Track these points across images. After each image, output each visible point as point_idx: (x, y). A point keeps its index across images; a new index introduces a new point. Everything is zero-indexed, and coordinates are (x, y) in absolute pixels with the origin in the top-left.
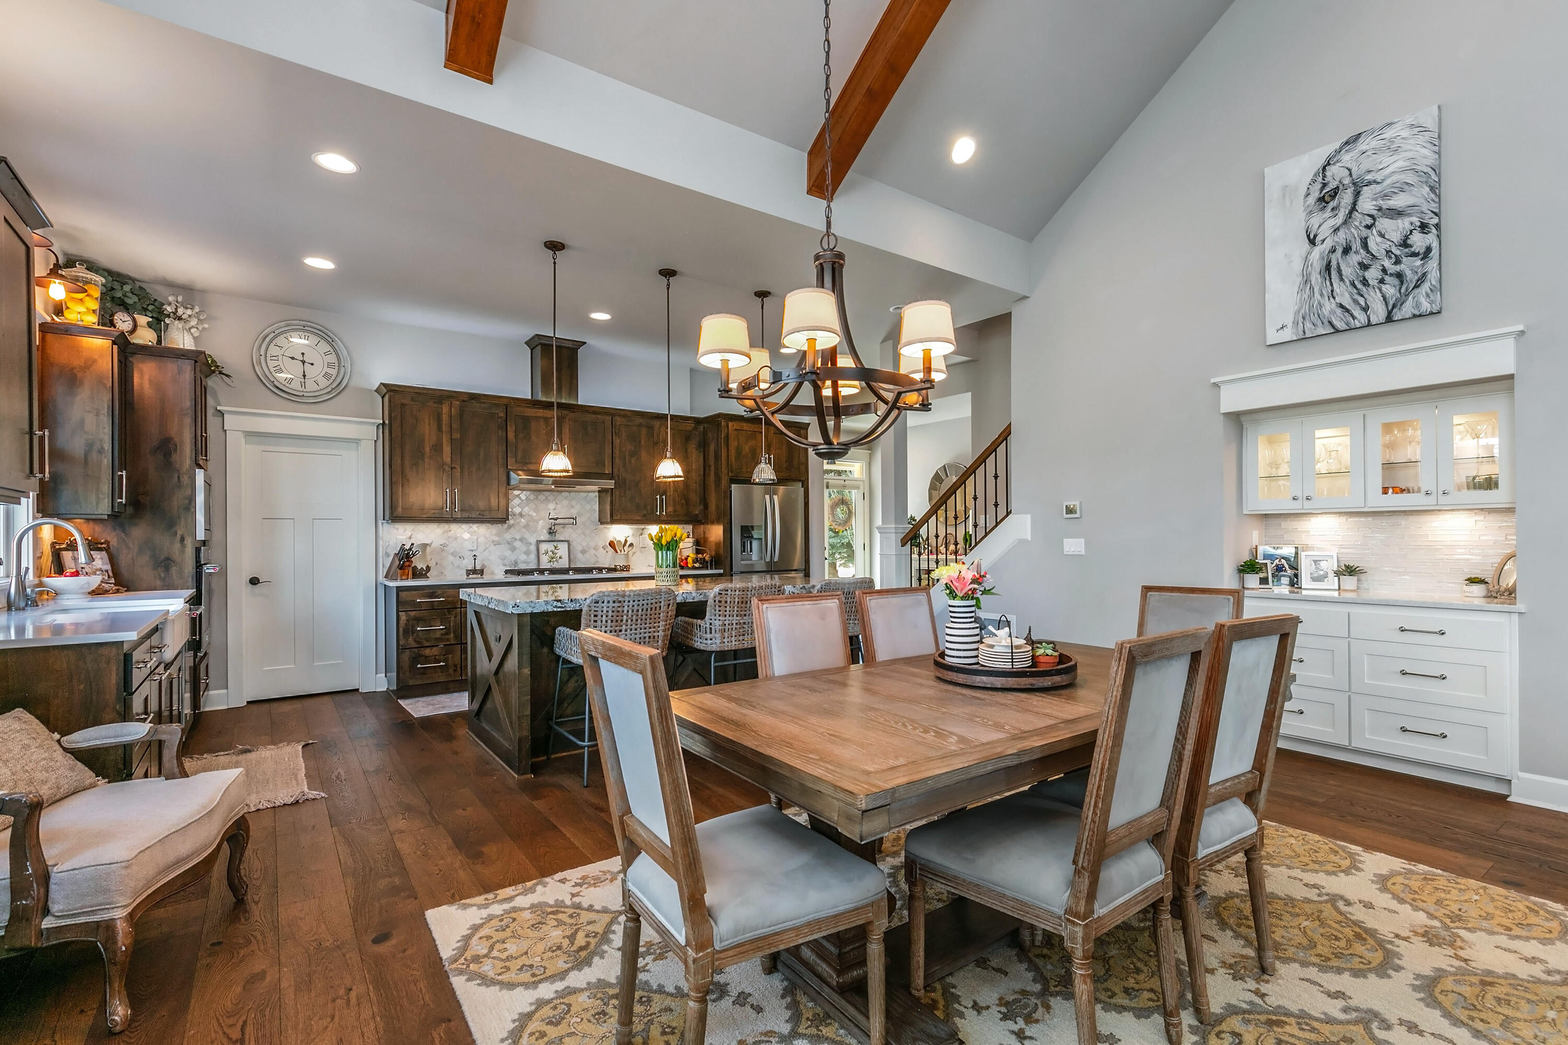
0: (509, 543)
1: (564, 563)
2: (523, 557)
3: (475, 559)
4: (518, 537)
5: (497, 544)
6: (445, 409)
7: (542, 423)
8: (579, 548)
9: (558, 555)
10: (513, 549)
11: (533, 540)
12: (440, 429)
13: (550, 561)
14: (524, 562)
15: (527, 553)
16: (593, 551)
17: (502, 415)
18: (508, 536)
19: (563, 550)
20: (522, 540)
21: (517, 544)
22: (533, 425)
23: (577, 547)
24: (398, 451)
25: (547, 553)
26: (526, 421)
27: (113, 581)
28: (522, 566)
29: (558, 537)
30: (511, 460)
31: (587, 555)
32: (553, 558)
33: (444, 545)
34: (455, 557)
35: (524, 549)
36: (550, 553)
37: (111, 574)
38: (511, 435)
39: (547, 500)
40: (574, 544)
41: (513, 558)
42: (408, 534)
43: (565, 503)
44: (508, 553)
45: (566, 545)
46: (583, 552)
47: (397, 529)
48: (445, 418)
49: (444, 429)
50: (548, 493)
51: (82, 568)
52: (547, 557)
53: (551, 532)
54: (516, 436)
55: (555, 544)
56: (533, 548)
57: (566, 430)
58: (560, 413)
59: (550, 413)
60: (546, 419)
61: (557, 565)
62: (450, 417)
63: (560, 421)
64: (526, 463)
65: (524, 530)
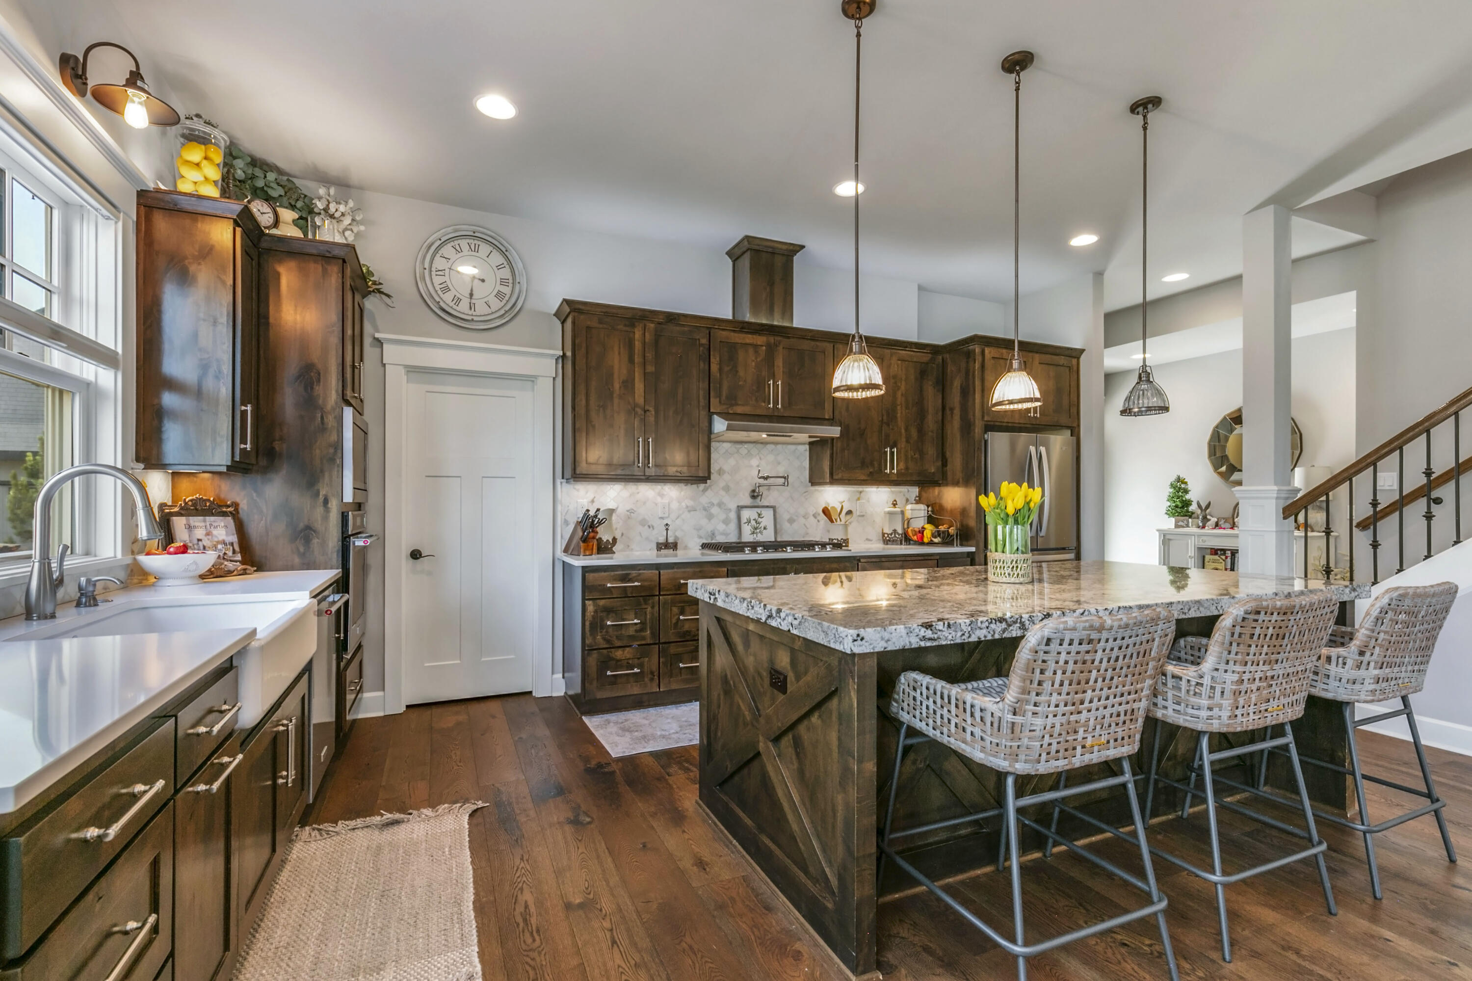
0: (705, 509)
1: (768, 536)
2: (721, 527)
3: (667, 529)
4: (715, 502)
5: (691, 510)
6: (638, 334)
7: (751, 351)
8: (786, 516)
9: (762, 525)
10: (710, 517)
11: (733, 506)
12: (631, 360)
13: (753, 533)
14: (723, 534)
15: (726, 522)
16: (802, 520)
17: (704, 341)
18: (704, 500)
19: (767, 518)
20: (720, 505)
21: (715, 510)
22: (741, 355)
23: (784, 515)
24: (582, 388)
25: (749, 522)
26: (733, 348)
27: (239, 557)
28: (720, 539)
29: (762, 502)
30: (714, 401)
31: (795, 525)
32: (756, 529)
33: (631, 511)
34: (644, 526)
35: (723, 516)
36: (753, 523)
37: (237, 548)
38: (714, 367)
39: (749, 455)
40: (780, 511)
41: (710, 528)
42: (590, 496)
43: (771, 458)
44: (704, 522)
45: (771, 511)
46: (791, 521)
47: (578, 490)
48: (638, 345)
49: (636, 360)
50: (751, 445)
51: (199, 540)
52: (749, 527)
53: (754, 495)
54: (720, 370)
55: (759, 510)
56: (733, 515)
57: (779, 363)
58: (772, 339)
59: (760, 340)
60: (756, 347)
61: (760, 538)
62: (644, 343)
63: (771, 349)
64: (732, 405)
65: (723, 493)
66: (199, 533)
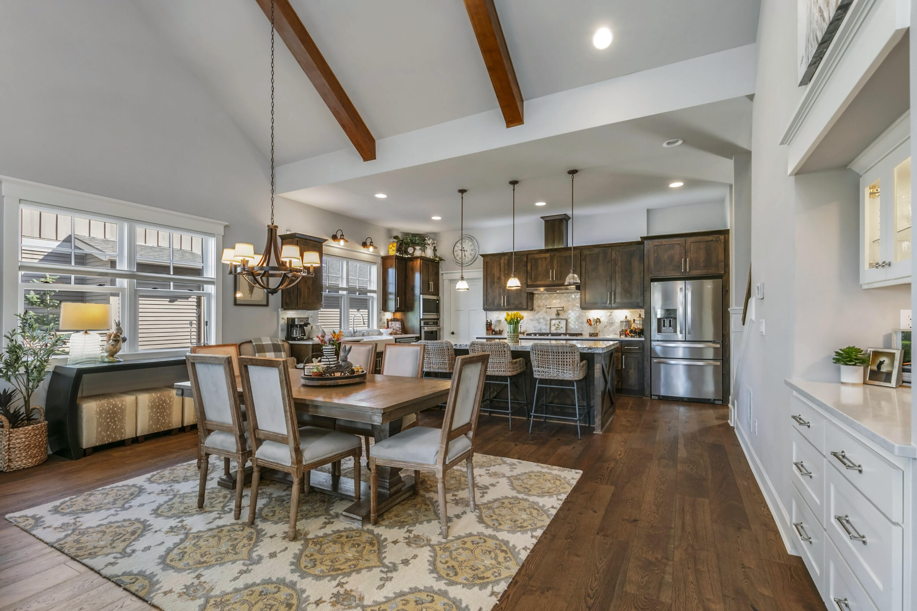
0: (537, 320)
1: (563, 331)
2: (544, 327)
4: (542, 317)
5: (532, 320)
6: (502, 261)
7: (544, 260)
8: (572, 323)
9: (560, 326)
10: (539, 323)
11: (549, 319)
12: (500, 270)
13: (556, 329)
14: (544, 329)
15: (546, 325)
17: (525, 259)
18: (537, 316)
19: (563, 323)
20: (543, 318)
21: (542, 320)
22: (540, 262)
25: (555, 325)
26: (536, 260)
28: (543, 331)
29: (561, 317)
30: (529, 281)
32: (558, 328)
35: (544, 323)
36: (556, 325)
37: (401, 329)
38: (529, 268)
39: (555, 298)
40: (569, 321)
41: (539, 327)
43: (565, 299)
44: (537, 325)
45: (565, 321)
47: (487, 314)
48: (502, 265)
49: (502, 270)
50: (556, 295)
52: (555, 327)
53: (558, 314)
54: (531, 269)
55: (559, 320)
56: (549, 322)
57: (555, 262)
58: (552, 254)
59: (547, 255)
60: (546, 258)
61: (559, 332)
62: (504, 264)
63: (552, 258)
64: (536, 281)
65: (545, 314)
66: (393, 325)
